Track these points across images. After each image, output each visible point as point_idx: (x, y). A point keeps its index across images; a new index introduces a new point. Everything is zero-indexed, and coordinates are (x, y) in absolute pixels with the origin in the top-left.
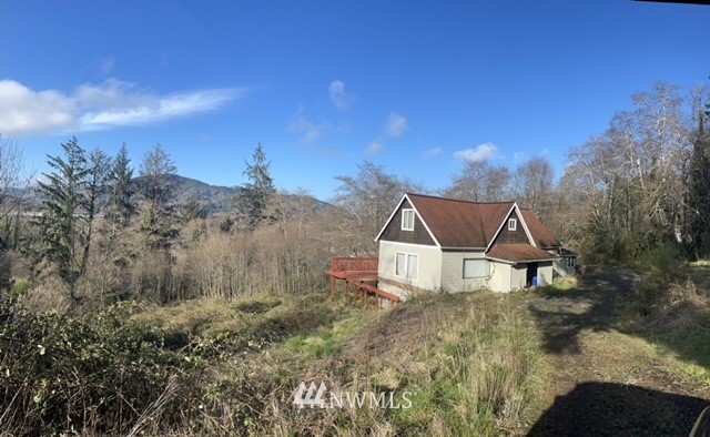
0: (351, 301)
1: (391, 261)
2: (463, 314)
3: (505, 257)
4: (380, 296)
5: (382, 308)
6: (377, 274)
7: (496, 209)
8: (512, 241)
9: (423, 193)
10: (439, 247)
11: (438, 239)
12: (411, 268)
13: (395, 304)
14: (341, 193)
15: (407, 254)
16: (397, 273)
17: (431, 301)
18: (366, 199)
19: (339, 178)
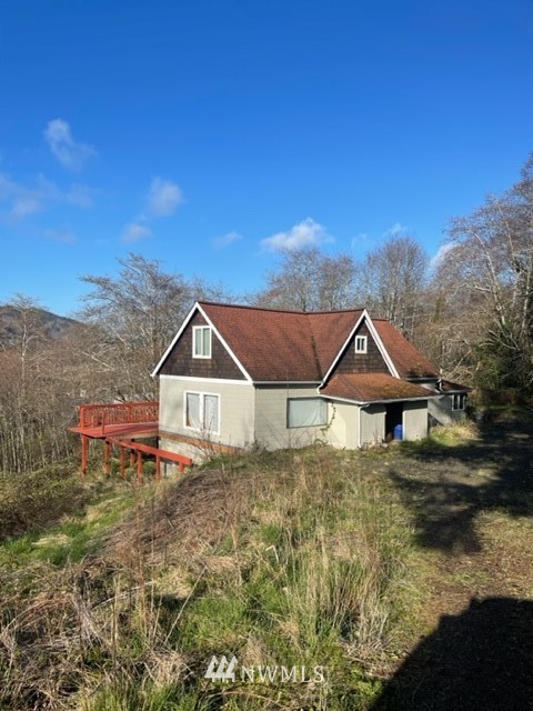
0: (115, 471)
1: (178, 405)
2: (290, 483)
3: (350, 394)
4: (162, 459)
5: (166, 478)
6: (157, 426)
7: (336, 322)
8: (360, 371)
9: (224, 301)
10: (250, 381)
11: (248, 370)
12: (210, 415)
13: (187, 470)
14: (93, 303)
15: (202, 394)
16: (188, 424)
17: (241, 463)
18: (135, 311)
19: (90, 280)
